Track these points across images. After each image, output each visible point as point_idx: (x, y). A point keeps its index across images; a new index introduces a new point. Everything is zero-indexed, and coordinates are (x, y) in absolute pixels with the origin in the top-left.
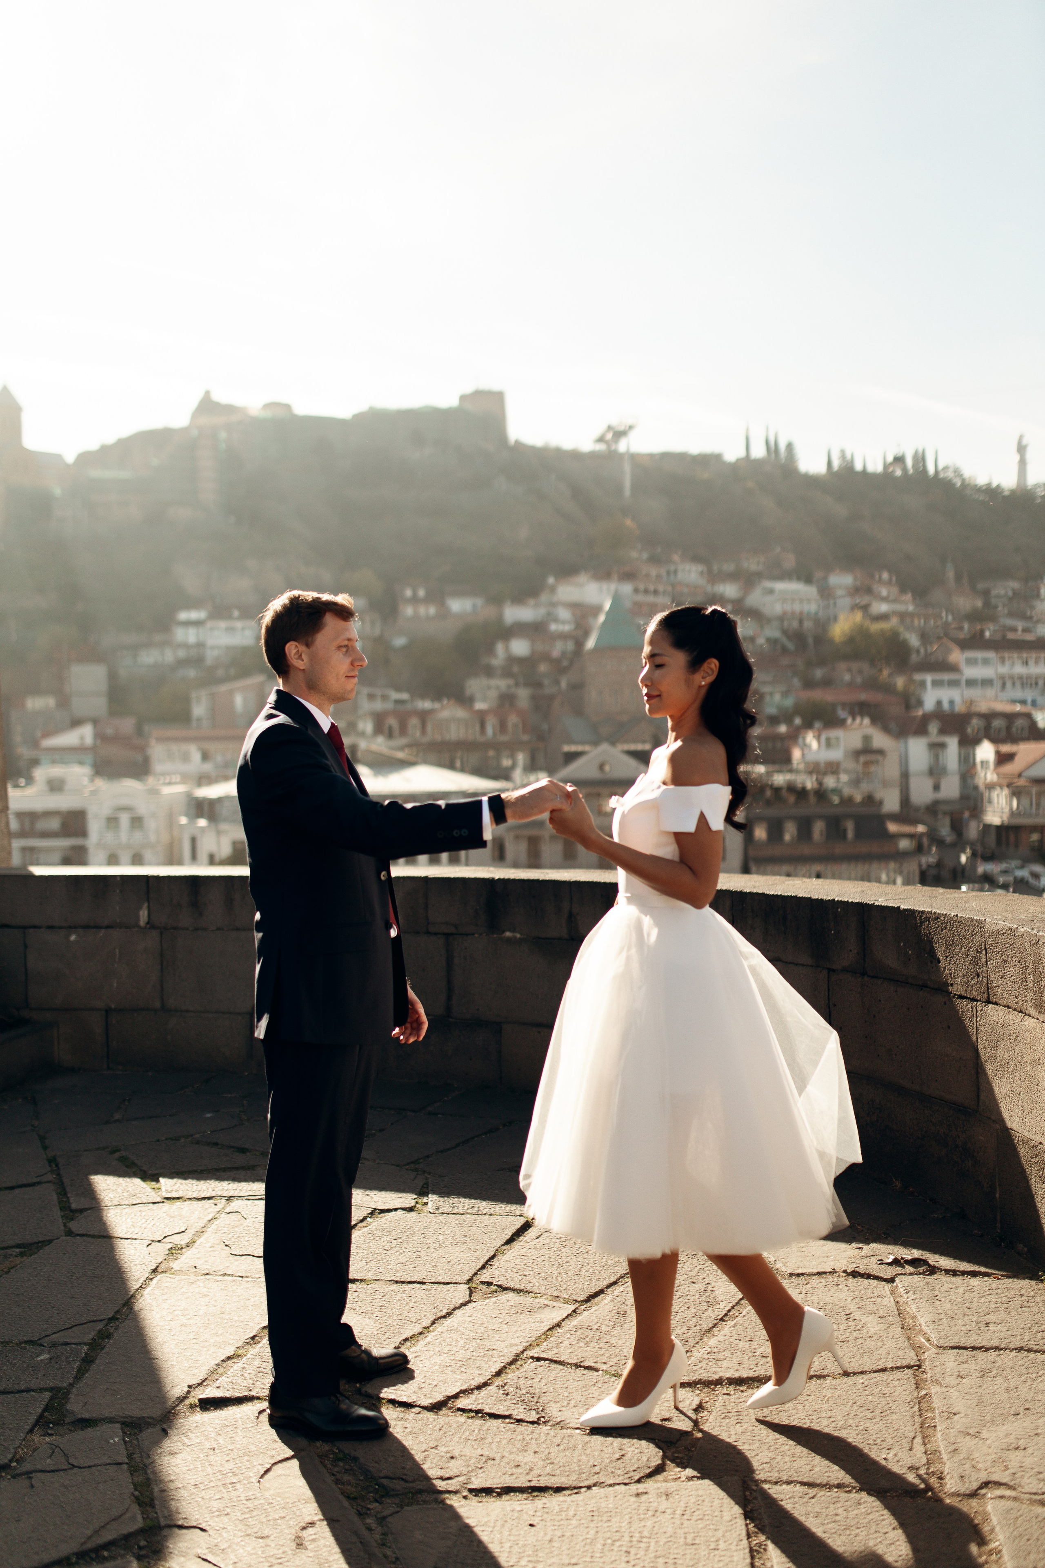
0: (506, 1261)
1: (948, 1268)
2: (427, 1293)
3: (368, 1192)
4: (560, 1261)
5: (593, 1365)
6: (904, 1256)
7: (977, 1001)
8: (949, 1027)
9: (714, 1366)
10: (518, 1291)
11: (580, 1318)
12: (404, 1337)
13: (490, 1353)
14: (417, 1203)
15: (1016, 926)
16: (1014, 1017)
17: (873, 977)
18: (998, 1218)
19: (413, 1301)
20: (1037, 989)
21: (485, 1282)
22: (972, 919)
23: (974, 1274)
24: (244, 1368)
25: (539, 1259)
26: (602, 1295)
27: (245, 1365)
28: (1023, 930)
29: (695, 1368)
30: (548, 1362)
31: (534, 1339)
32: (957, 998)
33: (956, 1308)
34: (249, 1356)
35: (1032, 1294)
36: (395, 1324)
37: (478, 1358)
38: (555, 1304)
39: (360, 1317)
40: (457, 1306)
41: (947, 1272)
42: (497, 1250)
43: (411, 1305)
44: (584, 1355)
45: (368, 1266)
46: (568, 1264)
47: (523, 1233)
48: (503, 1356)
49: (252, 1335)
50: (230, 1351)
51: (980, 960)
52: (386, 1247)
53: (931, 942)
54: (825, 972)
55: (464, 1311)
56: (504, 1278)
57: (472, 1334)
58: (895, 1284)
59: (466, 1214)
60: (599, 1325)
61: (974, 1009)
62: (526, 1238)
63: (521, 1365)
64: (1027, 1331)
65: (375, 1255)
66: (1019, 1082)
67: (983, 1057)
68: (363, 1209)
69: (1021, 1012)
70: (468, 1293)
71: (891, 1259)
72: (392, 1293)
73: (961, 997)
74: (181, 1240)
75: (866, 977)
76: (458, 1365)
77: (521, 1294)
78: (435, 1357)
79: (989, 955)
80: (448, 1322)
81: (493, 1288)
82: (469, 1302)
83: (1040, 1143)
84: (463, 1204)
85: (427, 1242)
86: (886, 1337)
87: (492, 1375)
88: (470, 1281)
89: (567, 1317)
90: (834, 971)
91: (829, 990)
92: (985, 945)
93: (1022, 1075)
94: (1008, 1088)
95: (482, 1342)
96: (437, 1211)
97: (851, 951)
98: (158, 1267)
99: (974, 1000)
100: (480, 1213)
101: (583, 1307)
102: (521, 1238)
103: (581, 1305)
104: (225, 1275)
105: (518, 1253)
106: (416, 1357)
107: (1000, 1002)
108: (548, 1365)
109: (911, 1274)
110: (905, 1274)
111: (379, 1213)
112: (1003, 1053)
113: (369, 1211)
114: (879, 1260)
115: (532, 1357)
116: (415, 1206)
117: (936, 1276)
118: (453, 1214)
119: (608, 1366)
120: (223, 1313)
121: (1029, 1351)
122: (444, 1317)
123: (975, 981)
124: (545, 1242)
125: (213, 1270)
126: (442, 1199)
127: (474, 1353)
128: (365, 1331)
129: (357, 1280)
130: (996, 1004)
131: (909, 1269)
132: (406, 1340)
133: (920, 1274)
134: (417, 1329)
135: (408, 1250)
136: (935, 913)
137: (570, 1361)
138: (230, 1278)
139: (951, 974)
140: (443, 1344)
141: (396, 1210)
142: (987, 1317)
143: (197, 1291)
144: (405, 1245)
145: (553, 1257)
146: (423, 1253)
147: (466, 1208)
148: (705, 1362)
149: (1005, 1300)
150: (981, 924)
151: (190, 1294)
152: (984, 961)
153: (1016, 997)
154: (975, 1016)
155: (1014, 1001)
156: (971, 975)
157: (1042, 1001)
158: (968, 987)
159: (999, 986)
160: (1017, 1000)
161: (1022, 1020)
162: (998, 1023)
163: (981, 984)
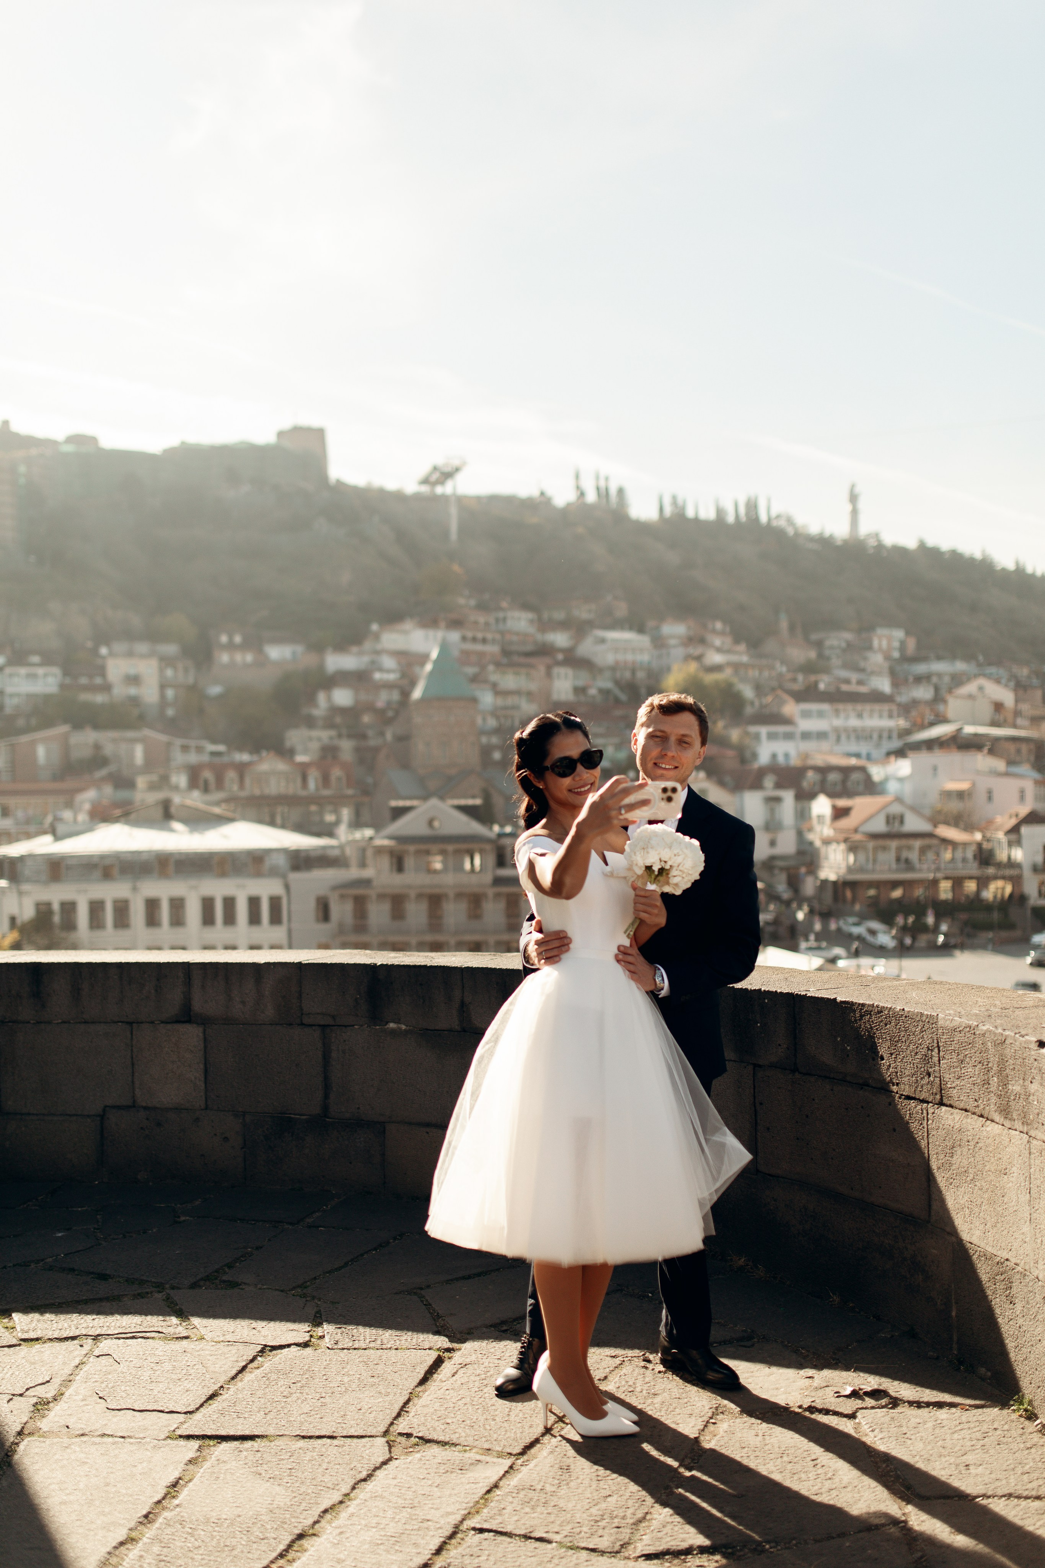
0: (424, 1406)
1: (911, 1399)
2: (340, 1450)
3: (254, 1324)
4: (484, 1404)
5: (544, 1535)
6: (862, 1387)
7: (928, 1102)
8: (894, 1130)
9: (681, 1531)
10: (444, 1444)
11: (520, 1476)
12: (322, 1508)
13: (425, 1524)
14: (311, 1336)
15: (976, 1023)
16: (973, 1122)
17: (805, 1074)
18: (955, 1338)
19: (326, 1460)
20: (1003, 1093)
21: (404, 1434)
22: (922, 1014)
23: (940, 1405)
24: (141, 1556)
25: (460, 1403)
26: (538, 1446)
27: (143, 1553)
28: (985, 1028)
29: (660, 1535)
30: (492, 1534)
31: (472, 1505)
32: (905, 1099)
33: (929, 1447)
34: (145, 1539)
35: (1006, 1427)
36: (310, 1491)
37: (412, 1533)
38: (488, 1459)
39: (269, 1484)
40: (378, 1465)
41: (911, 1403)
42: (411, 1393)
43: (325, 1466)
44: (532, 1523)
45: (268, 1418)
46: (493, 1408)
47: (436, 1370)
48: (440, 1528)
49: (144, 1512)
50: (121, 1535)
51: (931, 1058)
52: (285, 1394)
53: (872, 1037)
54: (751, 1068)
55: (386, 1472)
56: (425, 1428)
57: (400, 1501)
58: (857, 1421)
59: (369, 1348)
60: (542, 1484)
61: (925, 1111)
62: (440, 1376)
63: (462, 1539)
64: (1012, 1473)
65: (274, 1404)
66: (980, 1192)
67: (934, 1165)
68: (252, 1346)
69: (982, 1116)
70: (387, 1448)
71: (848, 1392)
72: (301, 1451)
73: (908, 1098)
74: (48, 1392)
75: (797, 1074)
76: (391, 1542)
77: (447, 1447)
78: (362, 1532)
79: (942, 1054)
80: (370, 1486)
81: (413, 1440)
82: (390, 1459)
83: (1007, 1260)
84: (364, 1334)
85: (331, 1385)
86: (862, 1487)
87: (433, 1554)
88: (386, 1433)
89: (504, 1475)
90: (760, 1066)
91: (754, 1086)
92: (938, 1042)
93: (984, 1184)
94: (966, 1198)
95: (413, 1511)
96: (336, 1347)
97: (780, 1045)
98: (23, 1428)
99: (923, 1101)
100: (384, 1347)
101: (519, 1462)
102: (435, 1376)
103: (517, 1459)
104: (103, 1435)
105: (435, 1396)
106: (341, 1533)
107: (956, 1104)
108: (493, 1538)
109: (873, 1408)
110: (866, 1408)
111: (270, 1351)
112: (960, 1159)
113: (259, 1348)
114: (836, 1393)
115: (474, 1529)
116: (310, 1341)
117: (899, 1409)
118: (355, 1349)
119: (562, 1536)
120: (107, 1485)
121: (1019, 1497)
122: (365, 1480)
123: (926, 1080)
124: (463, 1381)
125: (89, 1429)
126: (339, 1331)
127: (407, 1526)
128: (276, 1502)
129: (258, 1436)
130: (951, 1106)
131: (870, 1402)
132: (325, 1511)
133: (883, 1407)
134: (336, 1497)
135: (310, 1397)
136: (877, 1006)
137: (518, 1532)
138: (110, 1439)
139: (896, 1073)
140: (370, 1515)
141: (289, 1346)
142: (965, 1457)
143: (73, 1458)
144: (306, 1390)
145: (476, 1399)
146: (328, 1400)
147: (368, 1341)
148: (669, 1527)
149: (979, 1435)
150: (932, 1020)
151: (65, 1462)
152: (936, 1059)
153: (976, 1100)
154: (925, 1118)
155: (972, 1105)
156: (921, 1074)
157: (1008, 1106)
158: (917, 1088)
159: (955, 1088)
160: (976, 1104)
161: (983, 1126)
162: (953, 1127)
163: (932, 1084)
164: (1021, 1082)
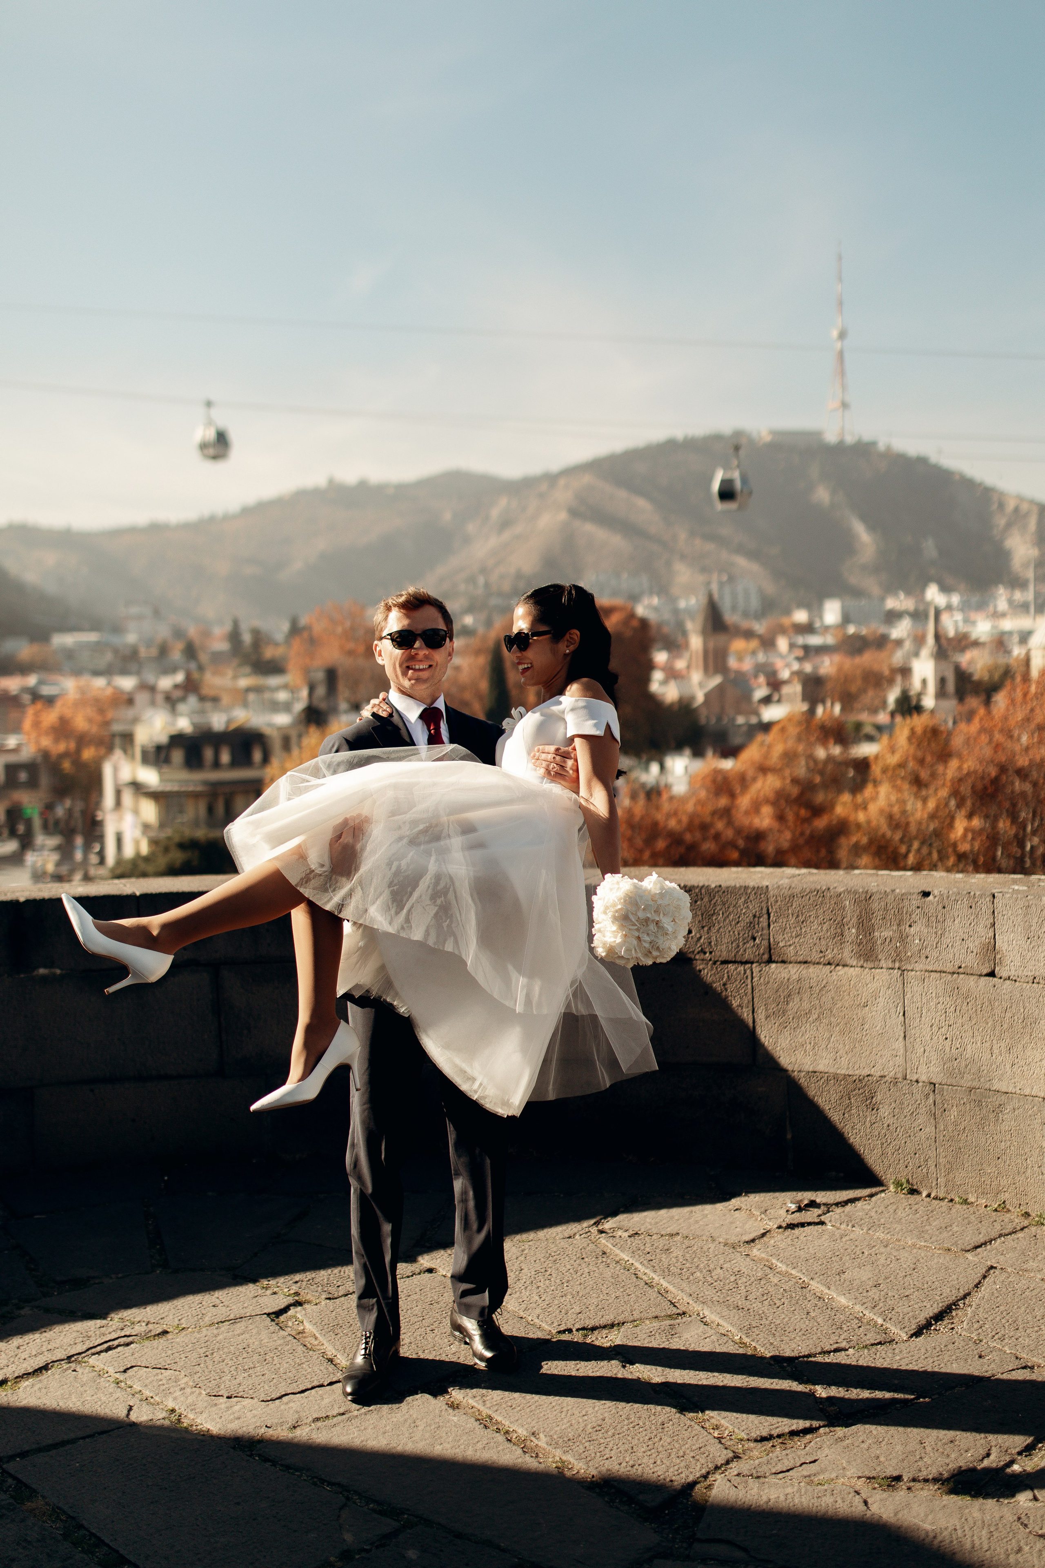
1: (833, 1201)
6: (797, 1202)
7: (750, 963)
16: (813, 972)
18: (791, 1157)
20: (864, 941)
22: (746, 887)
28: (837, 892)
32: (721, 964)
51: (758, 924)
61: (748, 972)
66: (824, 1027)
67: (761, 1015)
69: (829, 964)
71: (793, 1207)
73: (727, 962)
79: (772, 919)
83: (869, 1075)
92: (765, 910)
93: (831, 1020)
99: (746, 962)
107: (791, 959)
123: (750, 944)
130: (783, 962)
139: (710, 943)
150: (760, 891)
152: (765, 924)
153: (821, 952)
154: (749, 977)
155: (815, 956)
156: (743, 940)
157: (872, 950)
158: (738, 952)
159: (790, 945)
160: (821, 955)
161: (831, 972)
162: (788, 979)
163: (758, 946)
164: (895, 928)
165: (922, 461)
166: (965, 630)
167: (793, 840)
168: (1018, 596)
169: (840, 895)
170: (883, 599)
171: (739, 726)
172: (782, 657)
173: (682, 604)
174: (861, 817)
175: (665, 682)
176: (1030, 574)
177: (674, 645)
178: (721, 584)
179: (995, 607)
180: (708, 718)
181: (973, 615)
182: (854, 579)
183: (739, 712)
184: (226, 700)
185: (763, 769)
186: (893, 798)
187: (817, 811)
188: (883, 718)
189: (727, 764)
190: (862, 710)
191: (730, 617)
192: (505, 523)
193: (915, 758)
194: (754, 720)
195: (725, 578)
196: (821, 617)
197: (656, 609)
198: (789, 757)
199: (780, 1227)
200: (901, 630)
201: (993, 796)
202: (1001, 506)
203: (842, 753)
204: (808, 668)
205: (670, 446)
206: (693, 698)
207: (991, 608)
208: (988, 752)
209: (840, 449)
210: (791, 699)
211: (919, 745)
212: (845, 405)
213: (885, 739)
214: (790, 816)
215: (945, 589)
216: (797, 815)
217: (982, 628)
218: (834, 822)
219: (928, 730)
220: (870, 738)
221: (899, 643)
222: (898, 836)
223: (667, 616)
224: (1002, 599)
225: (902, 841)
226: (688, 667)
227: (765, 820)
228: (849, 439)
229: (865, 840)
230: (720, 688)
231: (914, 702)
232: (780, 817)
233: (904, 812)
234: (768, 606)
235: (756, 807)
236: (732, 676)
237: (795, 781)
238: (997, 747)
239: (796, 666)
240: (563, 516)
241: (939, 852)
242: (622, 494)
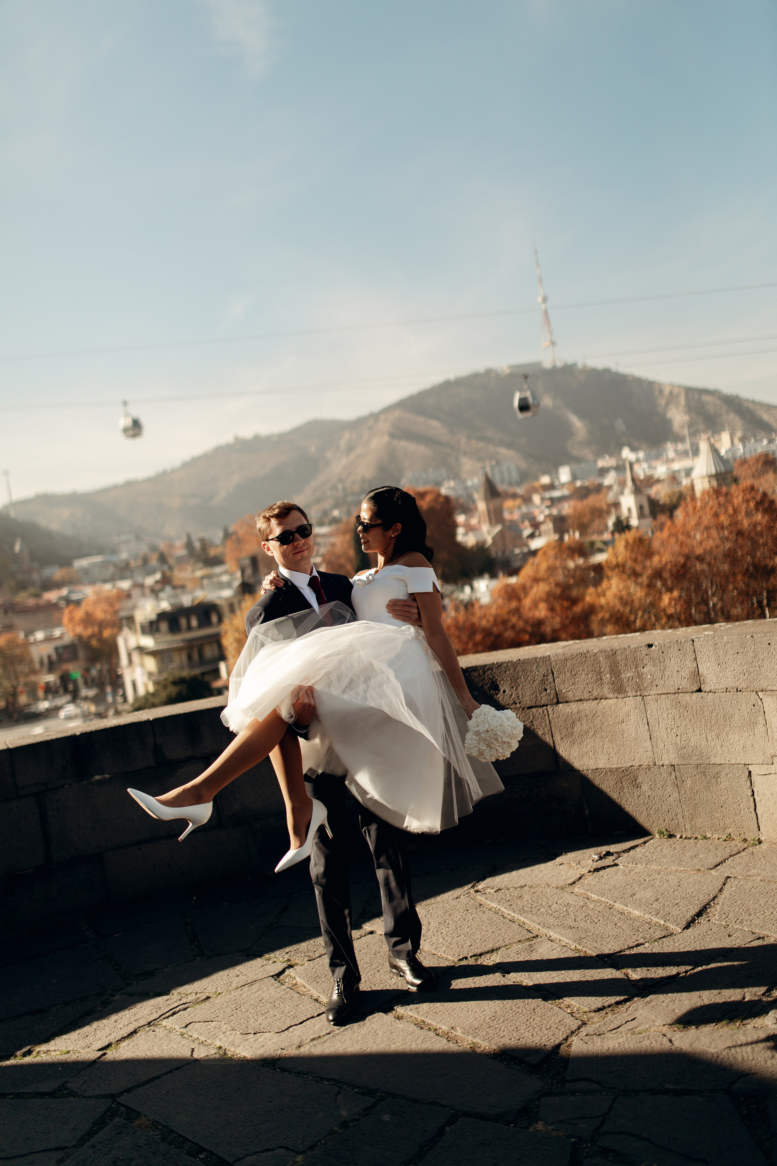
6: (599, 852)
7: (547, 705)
15: (584, 652)
16: (586, 706)
18: (590, 825)
20: (616, 681)
22: (534, 659)
28: (594, 651)
32: (528, 709)
51: (547, 680)
53: (494, 682)
61: (545, 711)
67: (558, 738)
69: (596, 699)
71: (596, 857)
73: (531, 707)
79: (555, 676)
83: (631, 766)
92: (550, 670)
99: (543, 706)
107: (571, 699)
110: (614, 860)
112: (581, 728)
123: (544, 693)
130: (567, 702)
131: (611, 857)
133: (619, 858)
139: (519, 697)
150: (545, 659)
152: (552, 680)
153: (590, 692)
154: (547, 715)
155: (586, 695)
156: (539, 692)
157: (622, 686)
158: (537, 700)
159: (569, 691)
160: (590, 694)
161: (598, 704)
162: (571, 713)
163: (549, 695)
164: (634, 670)
165: (607, 371)
166: (650, 474)
167: (562, 622)
168: (680, 447)
169: (596, 654)
170: (595, 462)
171: (517, 555)
172: (538, 507)
173: (469, 483)
174: (603, 601)
175: (466, 534)
176: (686, 432)
177: (468, 510)
178: (492, 467)
179: (667, 456)
180: (496, 552)
181: (654, 463)
182: (575, 452)
183: (516, 546)
184: (189, 586)
185: (536, 580)
186: (621, 586)
187: (574, 601)
188: (607, 536)
189: (513, 580)
190: (593, 533)
191: (501, 487)
192: (350, 449)
193: (631, 559)
194: (525, 550)
195: (494, 463)
196: (558, 478)
197: (453, 489)
198: (551, 570)
199: (590, 872)
200: (610, 479)
201: (684, 575)
202: (661, 392)
203: (584, 562)
204: (555, 512)
205: (447, 385)
206: (485, 542)
207: (665, 457)
208: (676, 548)
209: (554, 372)
210: (547, 533)
211: (632, 550)
212: (553, 343)
213: (610, 549)
214: (558, 607)
215: (633, 449)
216: (562, 606)
217: (661, 471)
218: (586, 607)
219: (637, 539)
220: (601, 550)
221: (610, 487)
222: (627, 610)
223: (461, 492)
224: (670, 450)
225: (631, 612)
226: (479, 522)
227: (542, 612)
228: (559, 364)
229: (607, 616)
230: (501, 533)
231: (625, 524)
232: (552, 609)
233: (629, 594)
234: (524, 477)
235: (535, 605)
236: (508, 524)
237: (557, 584)
238: (682, 544)
239: (547, 512)
240: (386, 438)
241: (655, 616)
242: (421, 419)
